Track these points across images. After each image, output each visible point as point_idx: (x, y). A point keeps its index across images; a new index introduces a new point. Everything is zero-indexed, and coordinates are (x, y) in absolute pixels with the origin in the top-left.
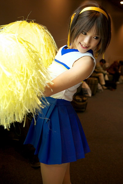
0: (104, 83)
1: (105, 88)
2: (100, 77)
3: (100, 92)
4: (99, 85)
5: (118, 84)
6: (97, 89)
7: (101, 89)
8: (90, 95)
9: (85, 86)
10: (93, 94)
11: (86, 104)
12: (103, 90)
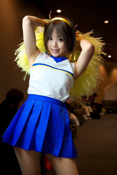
0: (89, 115)
1: (90, 118)
2: (85, 110)
3: (87, 122)
4: (85, 116)
5: (102, 115)
6: (84, 119)
7: (87, 120)
8: (78, 124)
9: (72, 117)
10: (80, 124)
11: (76, 130)
12: (88, 120)
